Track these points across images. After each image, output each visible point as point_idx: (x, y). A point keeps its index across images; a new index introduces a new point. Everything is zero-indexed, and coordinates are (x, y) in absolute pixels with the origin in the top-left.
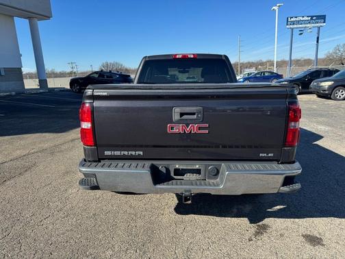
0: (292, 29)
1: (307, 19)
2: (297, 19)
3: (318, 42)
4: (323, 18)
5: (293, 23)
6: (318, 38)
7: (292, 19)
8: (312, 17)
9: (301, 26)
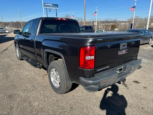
0: (47, 9)
1: (52, 5)
2: (48, 5)
3: (57, 15)
4: (57, 5)
5: (47, 6)
6: (56, 14)
7: (46, 4)
8: (53, 5)
9: (50, 8)
